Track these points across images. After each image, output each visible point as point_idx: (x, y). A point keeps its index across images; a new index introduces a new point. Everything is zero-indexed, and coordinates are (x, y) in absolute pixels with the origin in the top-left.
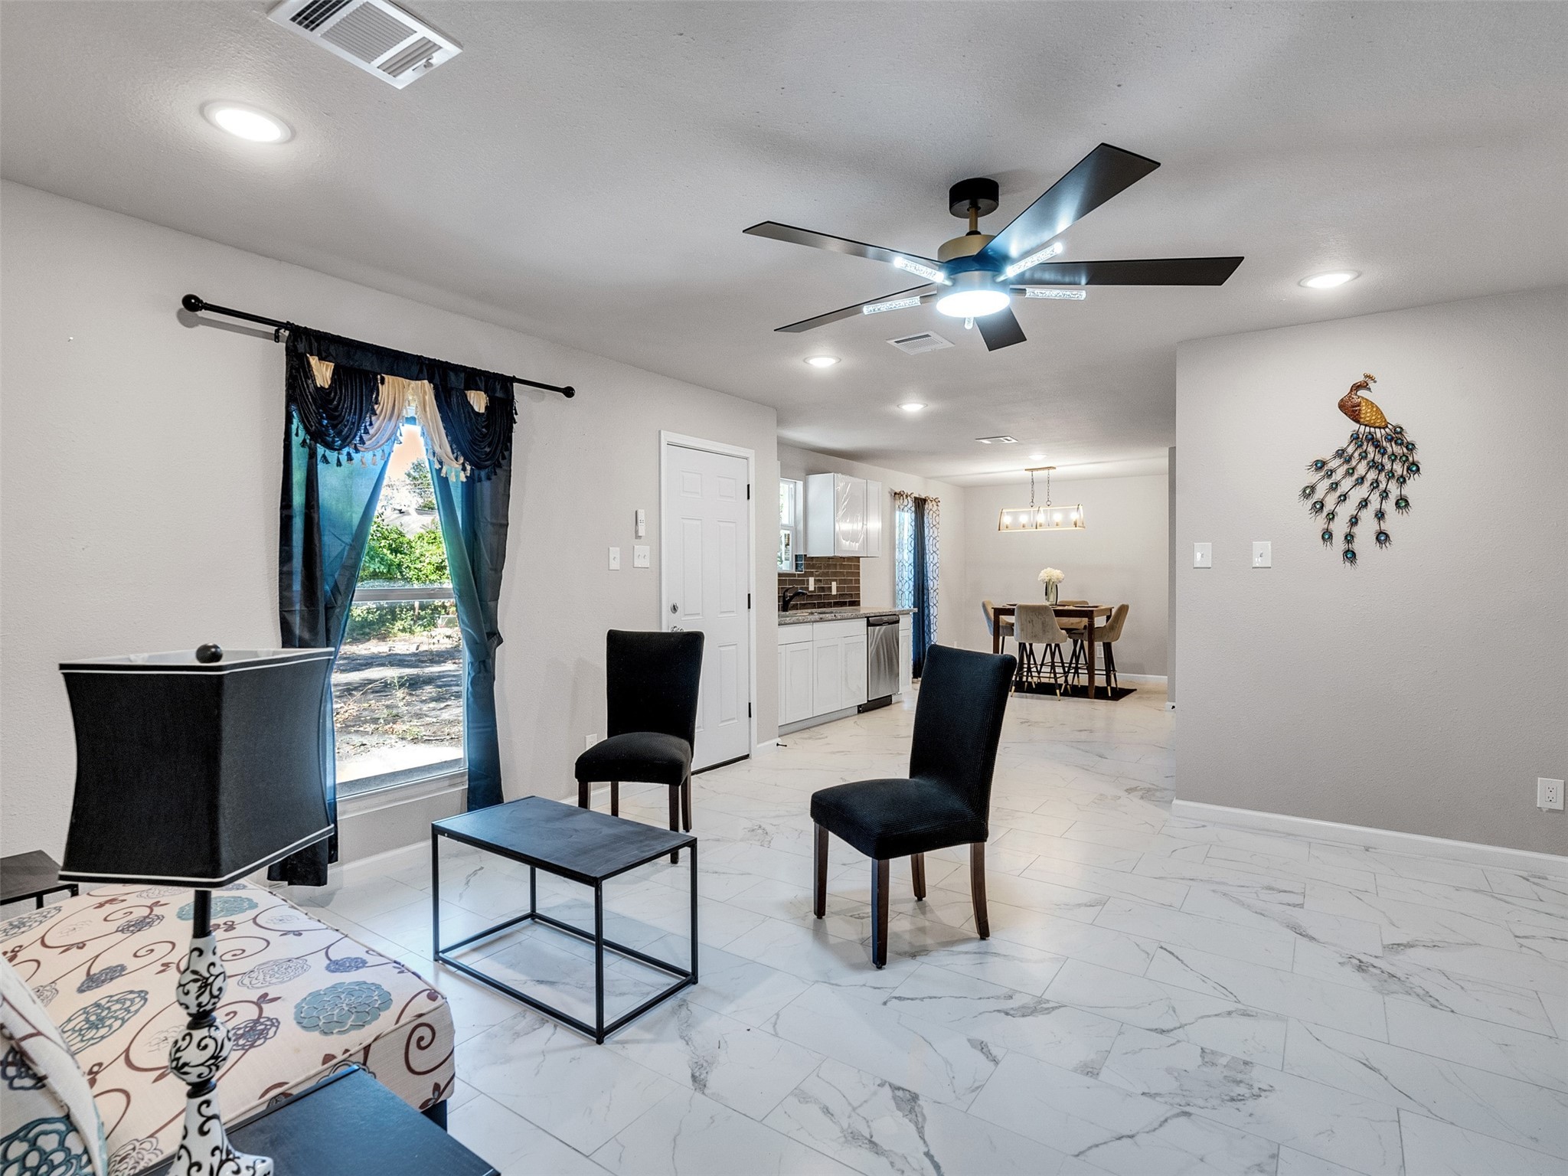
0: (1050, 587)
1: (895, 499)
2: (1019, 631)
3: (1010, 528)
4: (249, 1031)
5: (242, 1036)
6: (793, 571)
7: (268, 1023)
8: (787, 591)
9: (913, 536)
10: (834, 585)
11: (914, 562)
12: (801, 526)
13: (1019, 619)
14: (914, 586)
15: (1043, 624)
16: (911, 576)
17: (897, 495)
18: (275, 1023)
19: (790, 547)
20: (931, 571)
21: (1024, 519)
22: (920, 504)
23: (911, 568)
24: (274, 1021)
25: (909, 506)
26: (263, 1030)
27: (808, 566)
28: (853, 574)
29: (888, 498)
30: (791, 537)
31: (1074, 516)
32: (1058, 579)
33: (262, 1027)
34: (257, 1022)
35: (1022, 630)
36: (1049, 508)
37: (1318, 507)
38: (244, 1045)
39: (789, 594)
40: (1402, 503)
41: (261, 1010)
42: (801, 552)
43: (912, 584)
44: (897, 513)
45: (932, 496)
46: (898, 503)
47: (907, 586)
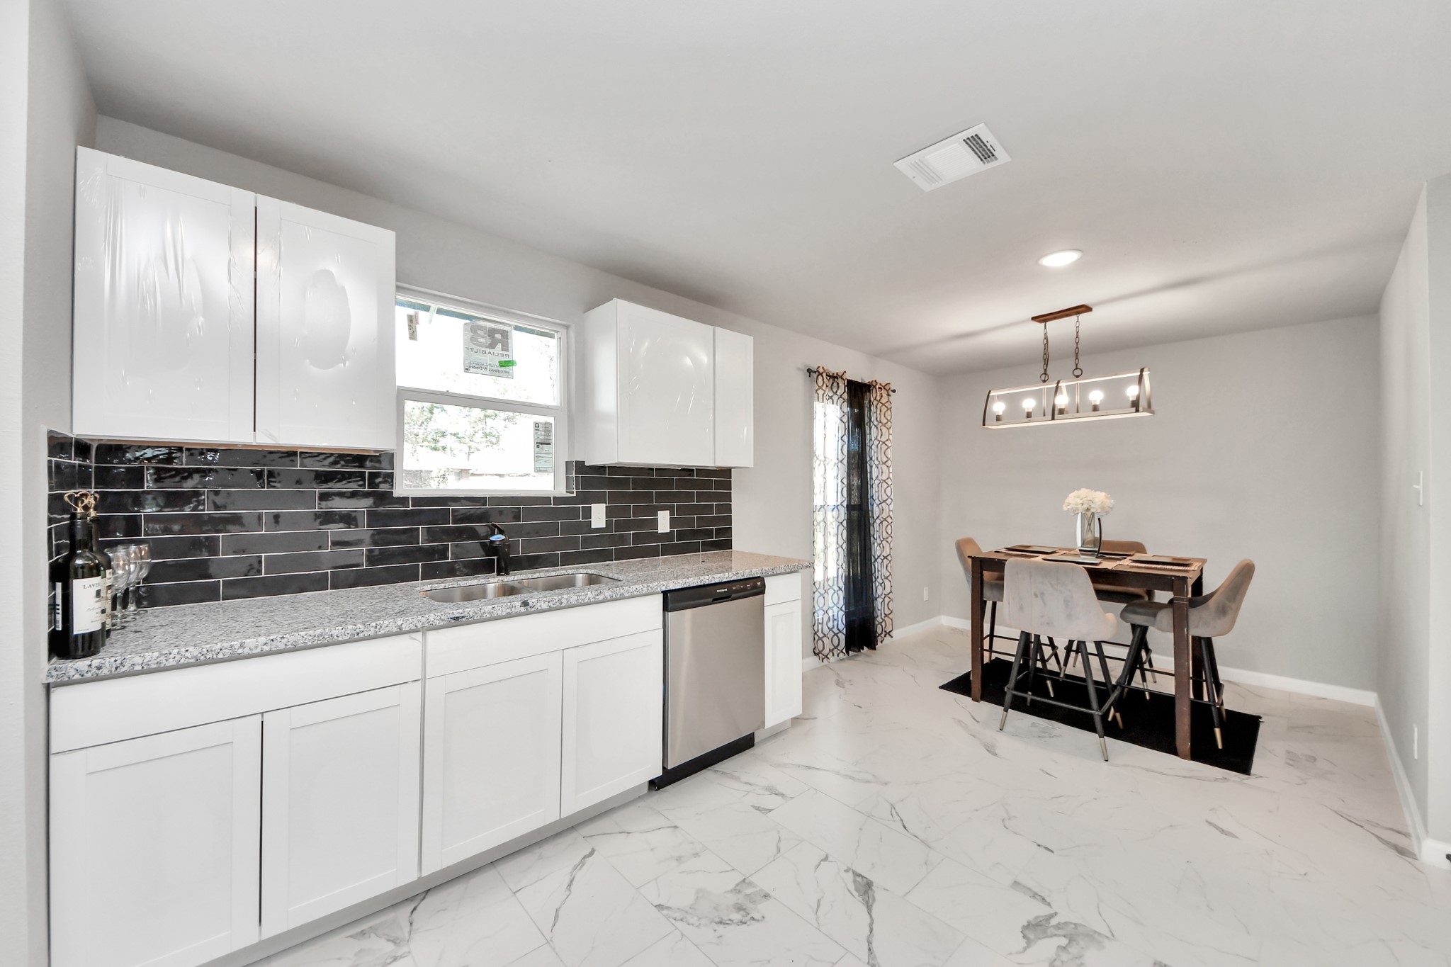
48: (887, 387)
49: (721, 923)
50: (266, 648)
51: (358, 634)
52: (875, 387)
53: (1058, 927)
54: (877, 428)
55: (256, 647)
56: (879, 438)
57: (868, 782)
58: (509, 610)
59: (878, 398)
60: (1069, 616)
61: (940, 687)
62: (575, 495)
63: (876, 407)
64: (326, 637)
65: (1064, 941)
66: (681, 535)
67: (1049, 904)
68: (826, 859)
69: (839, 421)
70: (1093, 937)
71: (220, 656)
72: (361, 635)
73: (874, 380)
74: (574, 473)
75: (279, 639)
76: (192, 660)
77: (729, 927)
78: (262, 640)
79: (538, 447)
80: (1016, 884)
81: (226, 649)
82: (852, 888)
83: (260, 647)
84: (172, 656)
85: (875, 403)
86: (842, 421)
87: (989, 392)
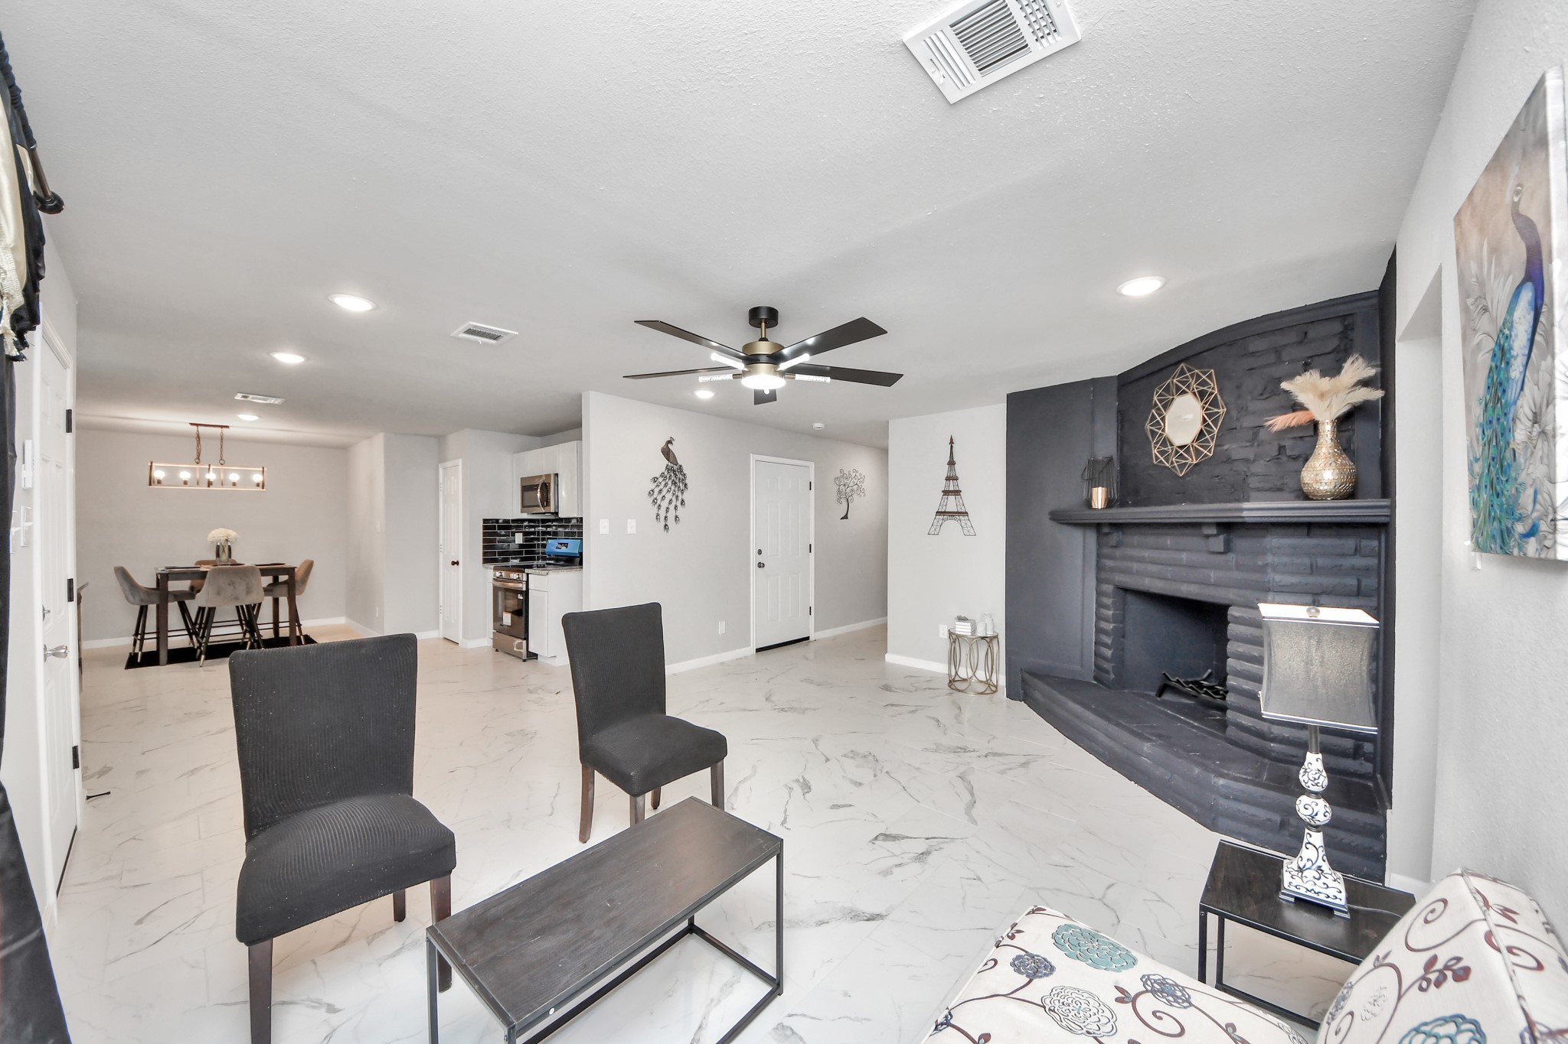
0: (222, 548)
3: (163, 483)
4: (1165, 993)
5: (1173, 996)
7: (1149, 983)
18: (1145, 979)
21: (185, 475)
24: (1144, 980)
26: (1158, 984)
31: (258, 478)
33: (1155, 985)
34: (1153, 992)
36: (222, 467)
37: (654, 501)
38: (1180, 991)
40: (683, 502)
41: (1138, 995)
61: (126, 669)
87: (152, 463)
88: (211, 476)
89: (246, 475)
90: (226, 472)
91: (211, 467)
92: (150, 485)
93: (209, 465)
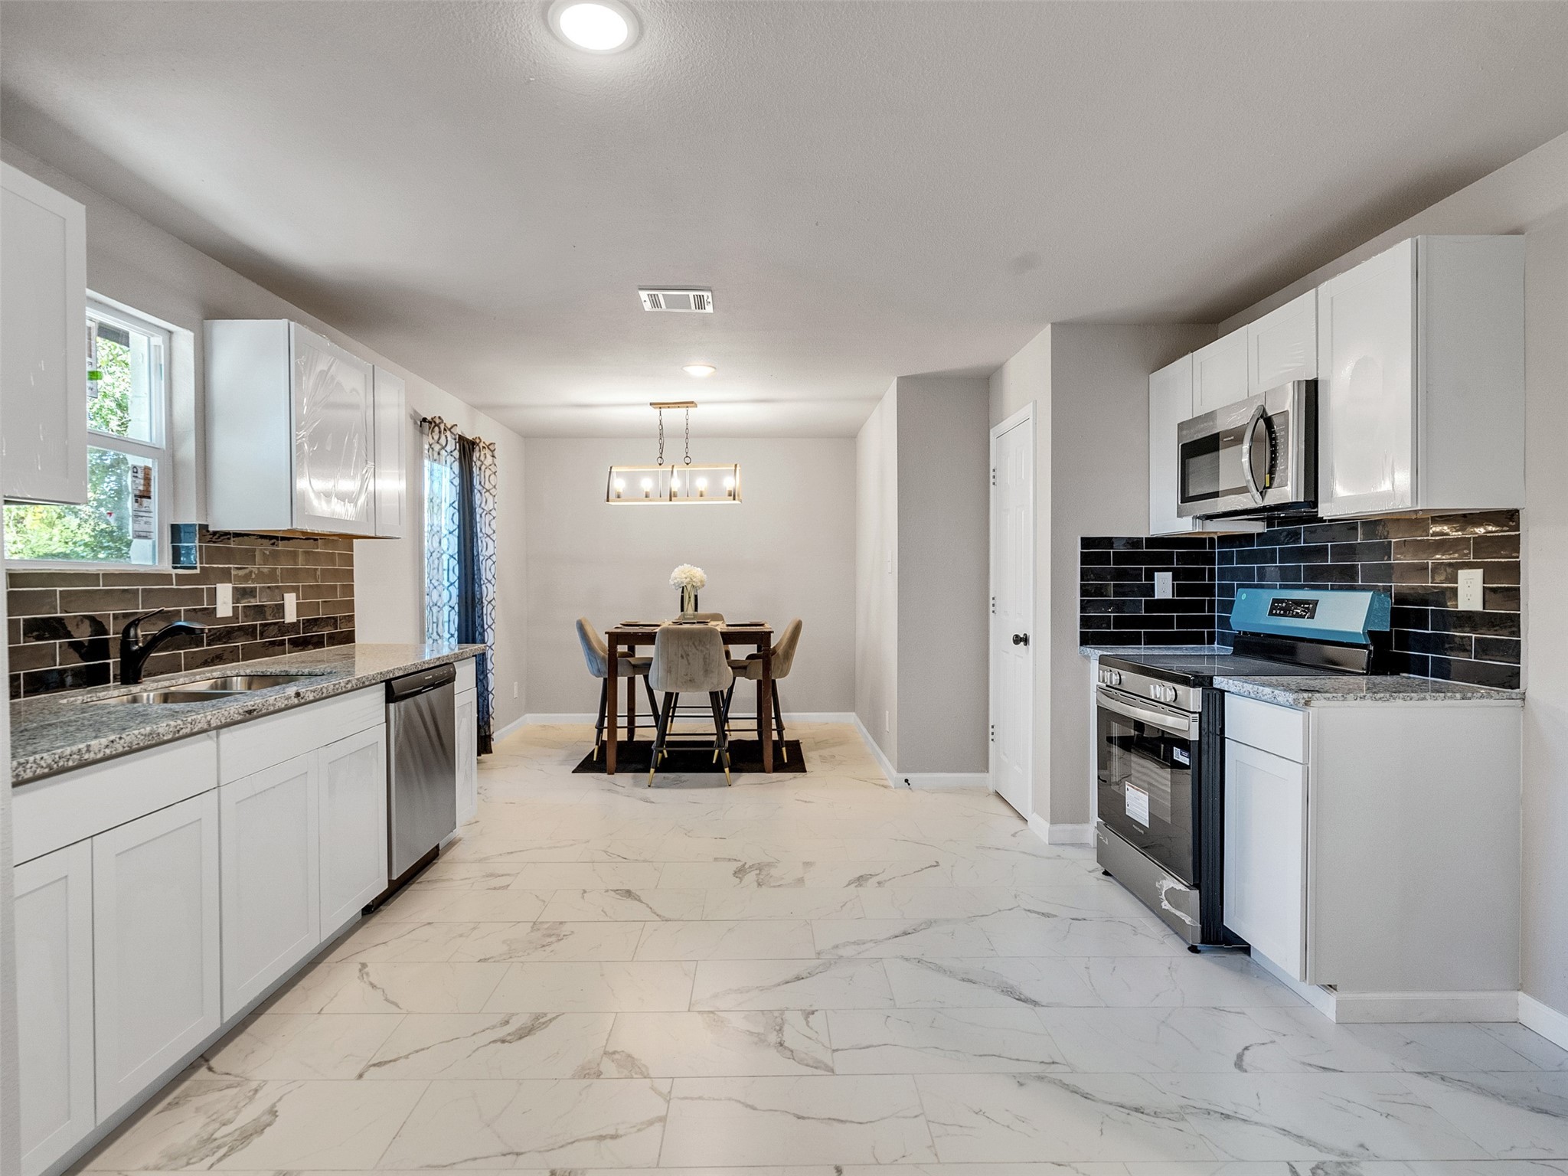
0: (688, 596)
1: (422, 432)
2: (661, 673)
3: (623, 498)
6: (166, 566)
8: (135, 624)
9: (456, 505)
10: (290, 601)
11: (459, 552)
12: (188, 450)
13: (663, 652)
14: (459, 596)
15: (705, 658)
16: (454, 578)
17: (427, 425)
19: (153, 504)
20: (487, 570)
21: (647, 484)
22: (467, 448)
23: (454, 563)
25: (448, 448)
27: (209, 556)
28: (335, 574)
29: (408, 429)
30: (154, 475)
31: (729, 483)
32: (701, 581)
35: (669, 671)
36: (688, 469)
39: (141, 633)
42: (190, 517)
43: (455, 591)
44: (427, 463)
45: (486, 439)
46: (427, 440)
47: (445, 595)
48: (491, 447)
49: (544, 946)
50: (108, 751)
51: (179, 731)
52: (478, 445)
53: (750, 867)
54: (481, 493)
55: (100, 751)
56: (483, 505)
57: (572, 845)
58: (286, 702)
59: (482, 458)
60: (706, 671)
61: (573, 772)
62: (198, 571)
63: (480, 469)
64: (154, 736)
65: (758, 872)
66: (310, 623)
67: (739, 861)
68: (585, 892)
69: (450, 483)
70: (769, 865)
71: (71, 763)
72: (181, 733)
73: (477, 436)
74: (197, 541)
75: (117, 740)
76: (46, 770)
77: (553, 945)
78: (104, 741)
79: (137, 501)
80: (716, 859)
81: (75, 754)
82: (619, 897)
83: (103, 750)
84: (29, 766)
85: (478, 463)
86: (452, 483)
87: (611, 468)
88: (676, 484)
89: (715, 478)
90: (693, 475)
91: (675, 470)
92: (608, 501)
93: (673, 466)
